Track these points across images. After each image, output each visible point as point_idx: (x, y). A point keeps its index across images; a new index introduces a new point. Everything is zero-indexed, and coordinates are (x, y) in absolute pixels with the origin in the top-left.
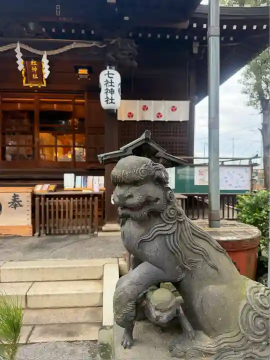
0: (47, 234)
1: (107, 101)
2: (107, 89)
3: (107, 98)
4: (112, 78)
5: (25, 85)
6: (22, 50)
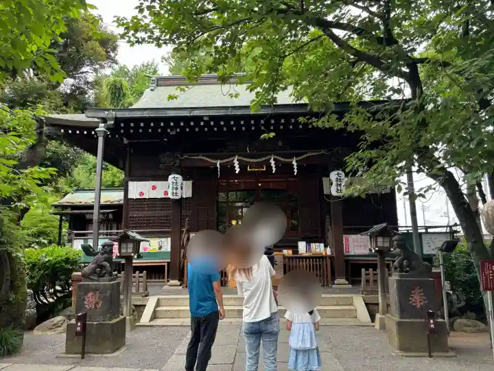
5: (249, 170)
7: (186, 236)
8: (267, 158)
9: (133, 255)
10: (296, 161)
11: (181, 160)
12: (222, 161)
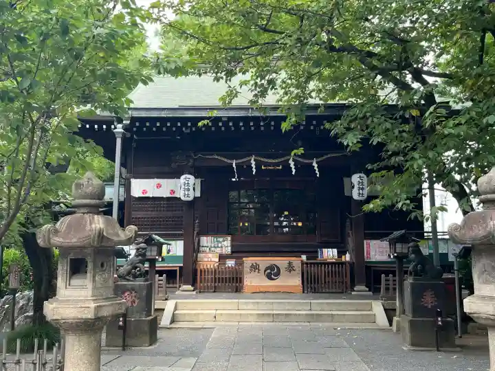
0: (313, 292)
7: (197, 239)
8: (285, 158)
9: (157, 257)
10: (317, 163)
11: (195, 160)
12: (238, 161)
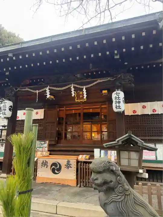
0: (84, 186)
1: (116, 107)
2: (116, 101)
3: (116, 106)
4: (119, 95)
5: (76, 101)
6: (74, 87)
12: (39, 91)
